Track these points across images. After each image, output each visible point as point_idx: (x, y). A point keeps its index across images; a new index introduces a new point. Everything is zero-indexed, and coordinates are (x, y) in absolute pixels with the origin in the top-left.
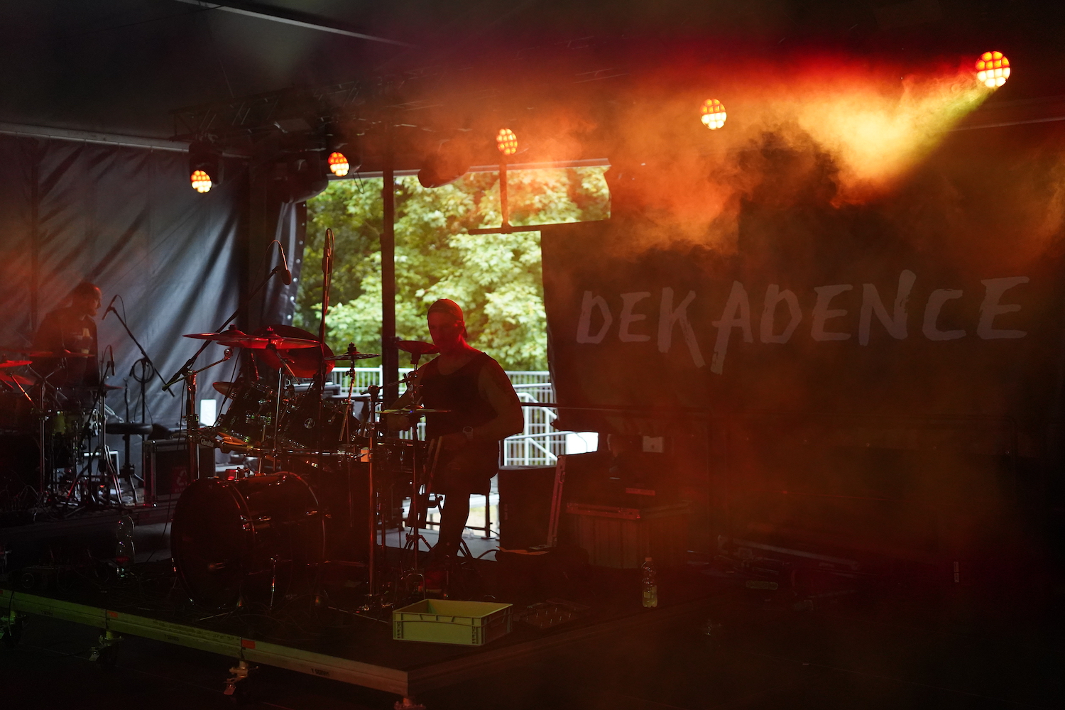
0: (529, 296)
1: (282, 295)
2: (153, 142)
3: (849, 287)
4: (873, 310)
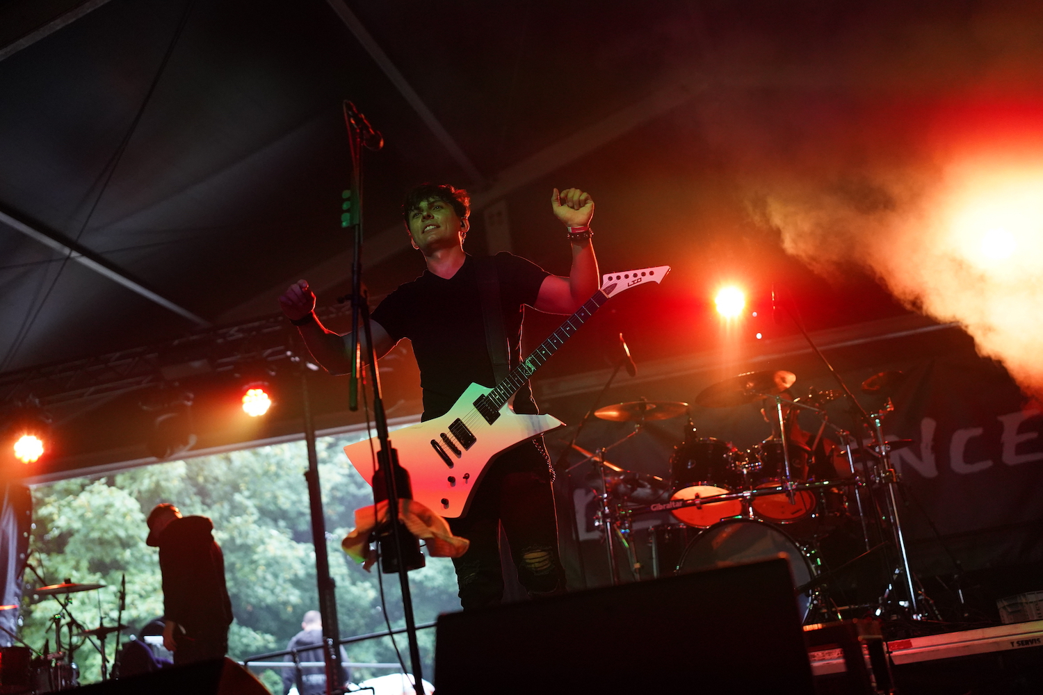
4: (901, 456)
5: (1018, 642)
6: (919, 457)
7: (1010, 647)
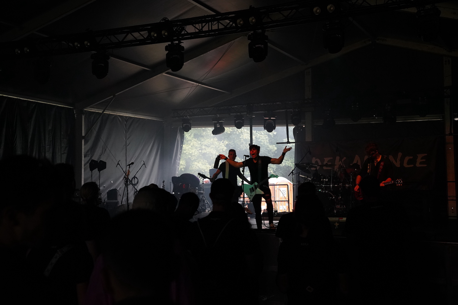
0: (205, 163)
1: (177, 161)
2: (147, 117)
6: (396, 162)
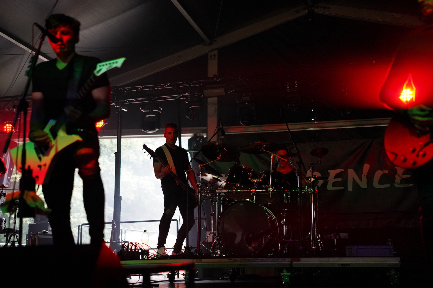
3: (343, 170)
4: (353, 178)
5: (341, 265)
6: (361, 179)
7: (338, 266)
